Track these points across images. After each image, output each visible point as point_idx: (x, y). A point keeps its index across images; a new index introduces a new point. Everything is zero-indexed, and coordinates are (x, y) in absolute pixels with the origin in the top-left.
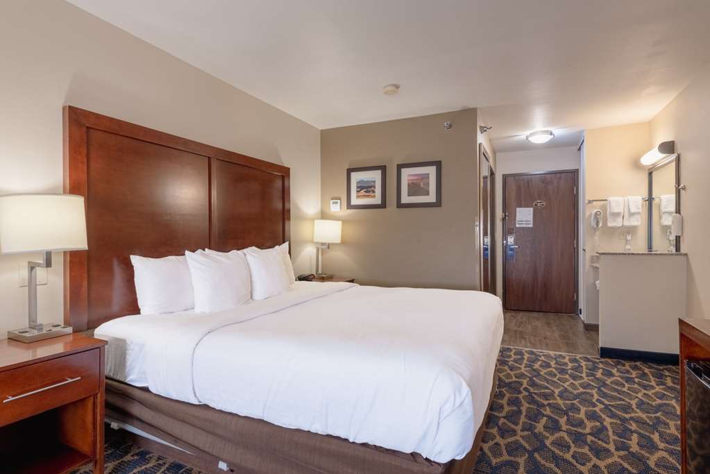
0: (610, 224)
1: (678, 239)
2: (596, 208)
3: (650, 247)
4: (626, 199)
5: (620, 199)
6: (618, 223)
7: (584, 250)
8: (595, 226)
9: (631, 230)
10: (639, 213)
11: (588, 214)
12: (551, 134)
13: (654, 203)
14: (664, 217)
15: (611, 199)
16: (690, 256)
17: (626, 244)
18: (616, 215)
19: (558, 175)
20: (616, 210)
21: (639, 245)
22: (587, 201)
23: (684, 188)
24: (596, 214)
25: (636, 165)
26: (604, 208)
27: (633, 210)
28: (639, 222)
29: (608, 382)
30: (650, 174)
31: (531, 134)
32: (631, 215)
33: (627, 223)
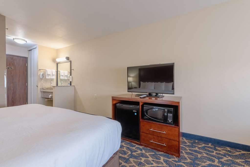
0: (47, 78)
1: (71, 82)
2: (41, 72)
3: (57, 85)
4: (52, 70)
5: (50, 70)
6: (49, 77)
7: (37, 86)
8: (42, 78)
9: (52, 80)
10: (55, 75)
11: (39, 74)
12: (26, 42)
13: (58, 72)
14: (61, 76)
15: (47, 70)
16: (75, 86)
17: (51, 84)
18: (49, 75)
19: (19, 58)
20: (49, 73)
21: (54, 84)
22: (39, 70)
23: (73, 70)
24: (43, 74)
25: (54, 60)
26: (45, 73)
27: (54, 74)
28: (55, 77)
30: (57, 64)
32: (53, 75)
33: (52, 78)
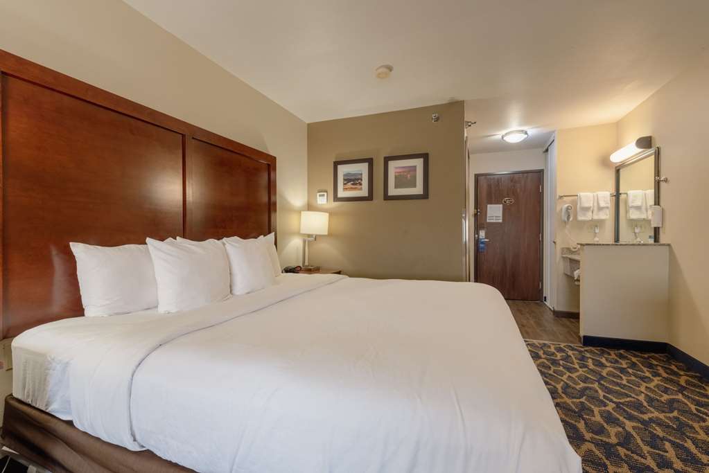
0: (580, 218)
1: (657, 230)
2: (565, 203)
3: (617, 239)
4: (595, 194)
5: (590, 194)
6: (588, 216)
7: (554, 242)
8: (566, 219)
9: (597, 224)
10: (607, 208)
11: (558, 209)
12: (526, 133)
13: (622, 197)
14: (631, 211)
15: (582, 194)
16: (673, 246)
17: (595, 236)
18: (586, 209)
19: (526, 175)
20: (586, 205)
21: (607, 236)
22: (558, 197)
23: (666, 180)
24: (567, 209)
25: (605, 162)
26: (575, 203)
27: (602, 204)
28: (607, 216)
29: (604, 374)
30: (618, 171)
31: (506, 134)
32: (600, 209)
33: (596, 217)
